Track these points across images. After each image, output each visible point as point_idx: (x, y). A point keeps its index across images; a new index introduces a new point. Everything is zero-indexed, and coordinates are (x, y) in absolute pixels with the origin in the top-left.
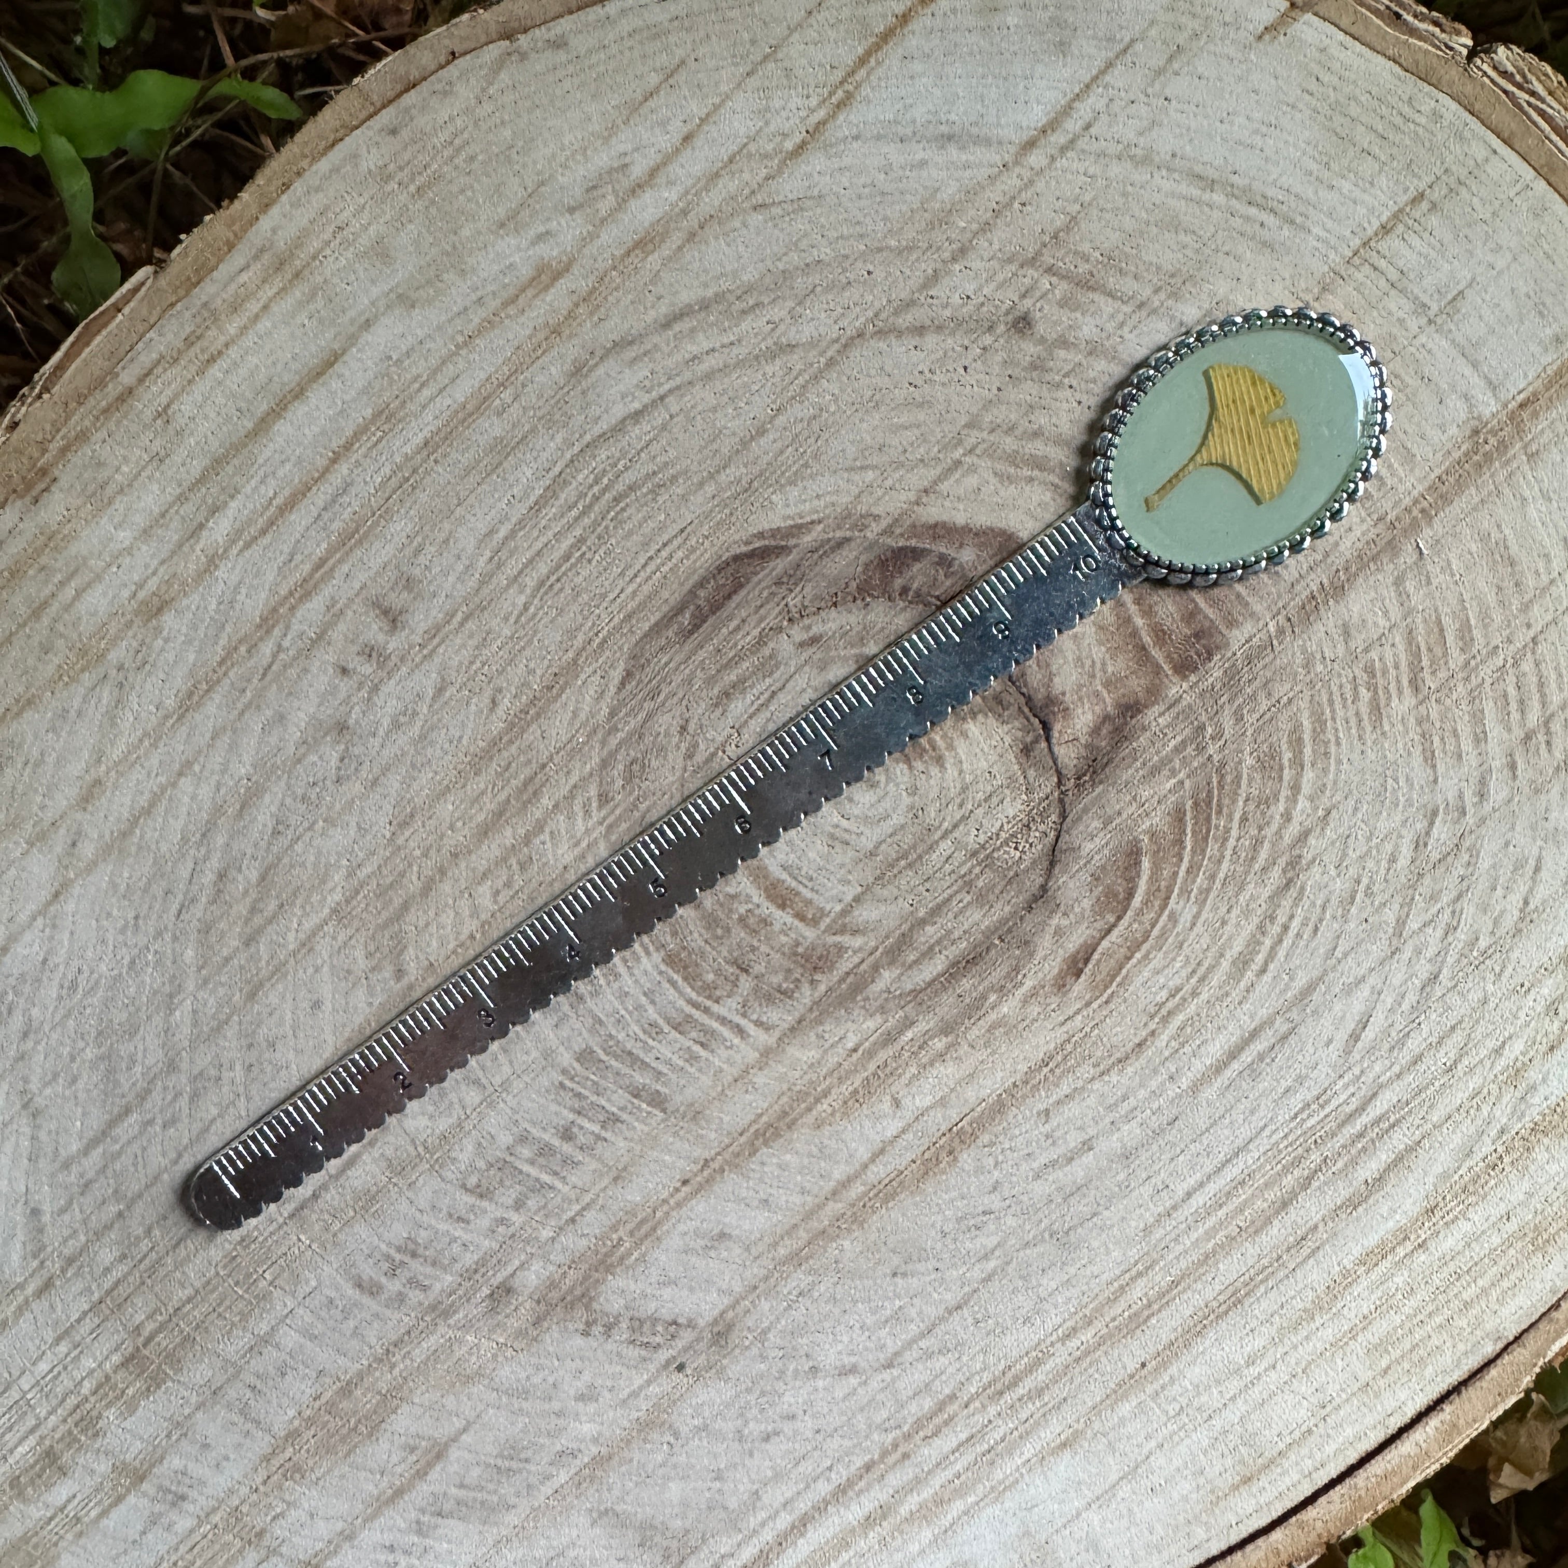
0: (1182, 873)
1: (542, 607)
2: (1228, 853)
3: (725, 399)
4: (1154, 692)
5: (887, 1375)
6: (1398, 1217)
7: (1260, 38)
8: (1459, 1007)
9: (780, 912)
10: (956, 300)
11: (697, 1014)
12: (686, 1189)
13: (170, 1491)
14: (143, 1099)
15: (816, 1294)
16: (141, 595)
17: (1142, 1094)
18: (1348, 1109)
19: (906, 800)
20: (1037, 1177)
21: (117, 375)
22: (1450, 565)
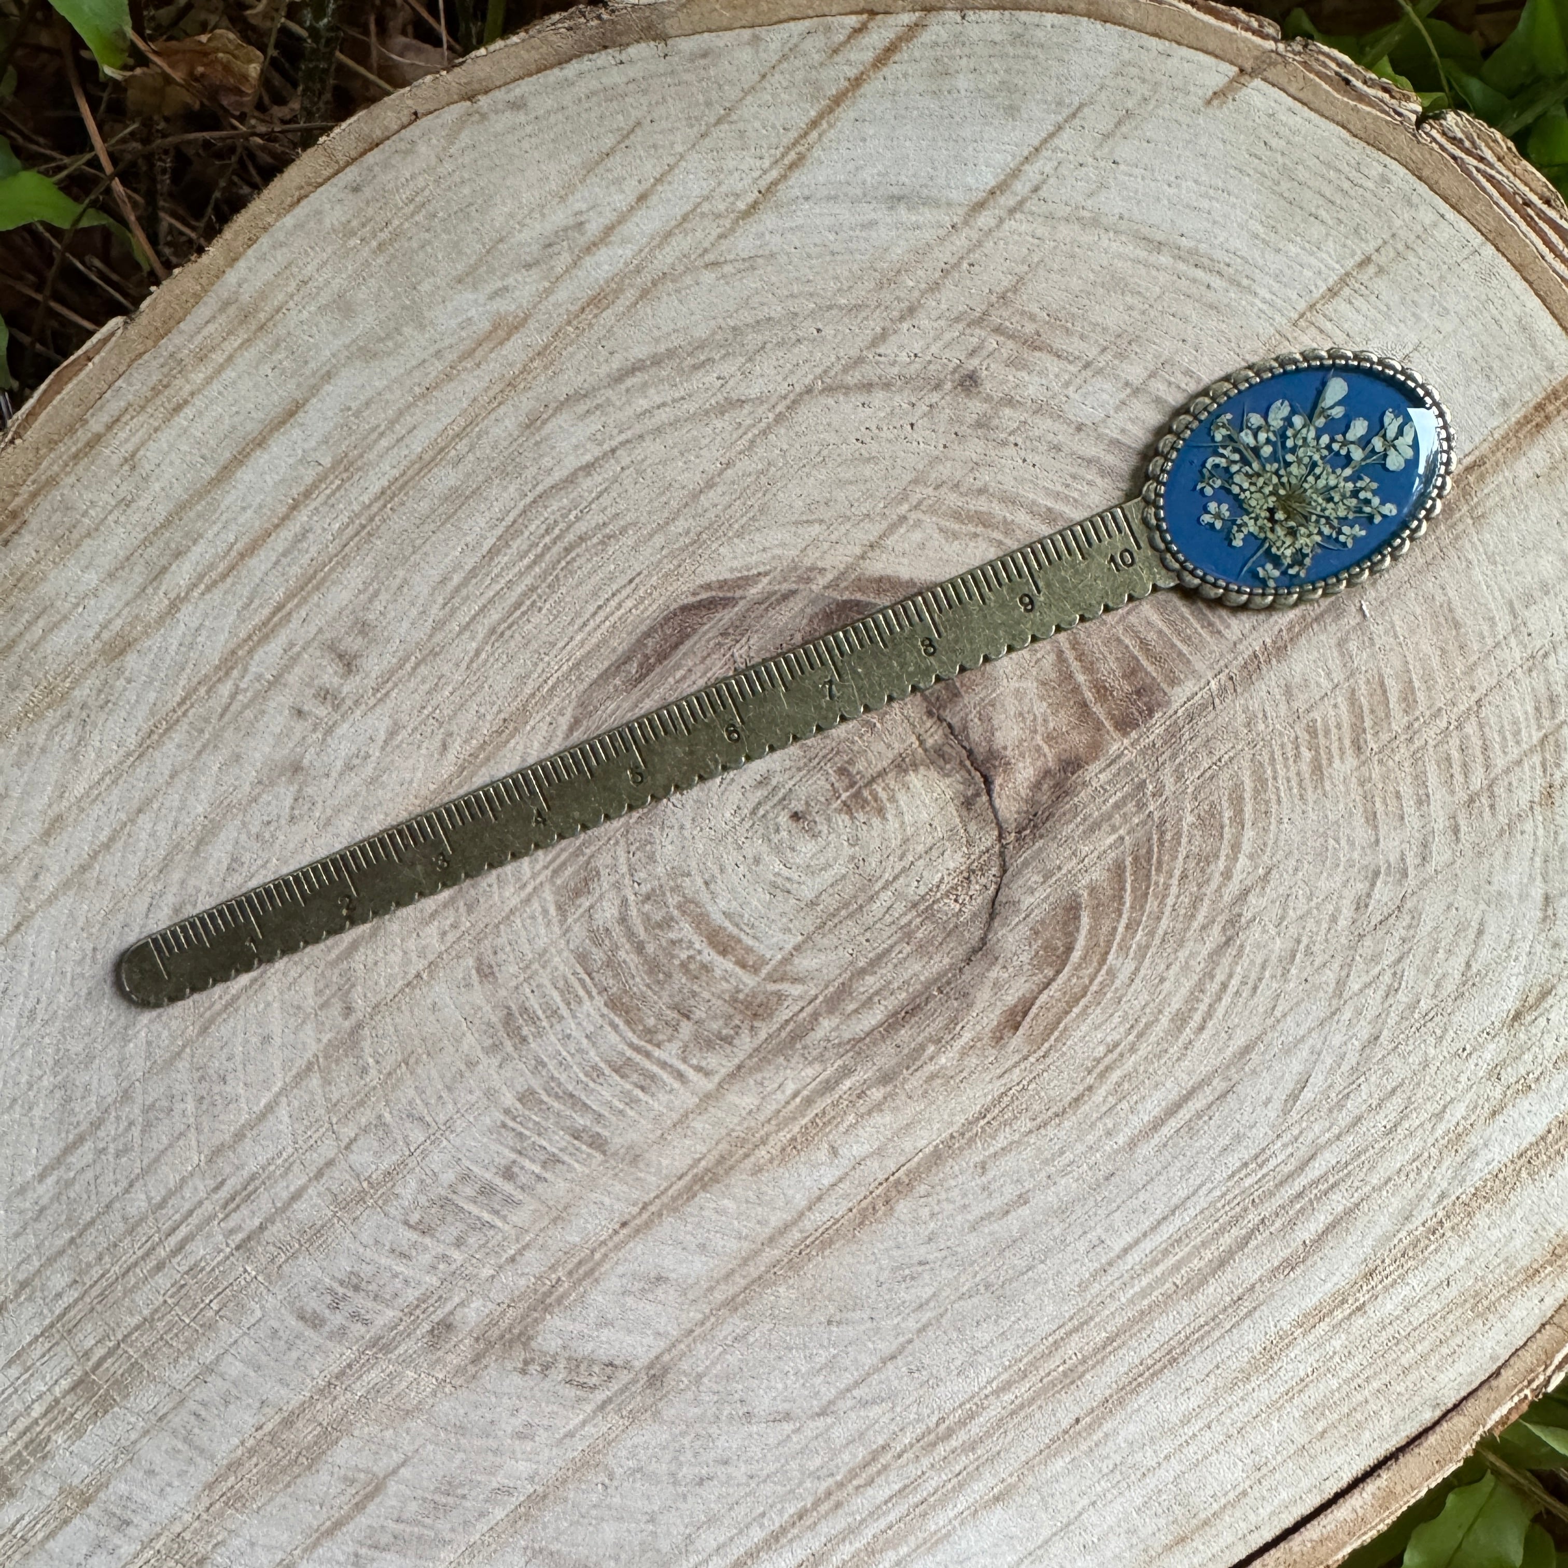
0: (1121, 929)
1: (493, 654)
2: (1167, 911)
3: (676, 451)
4: (1096, 748)
5: (821, 1423)
6: (1335, 1279)
7: (1209, 102)
8: (1400, 1070)
9: (720, 959)
10: (903, 358)
11: (638, 1058)
12: (625, 1231)
13: (114, 1514)
14: (98, 1128)
15: (751, 1340)
16: (105, 636)
17: (1080, 1148)
18: (1287, 1169)
19: (848, 851)
20: (973, 1229)
21: (87, 422)
22: (1393, 627)
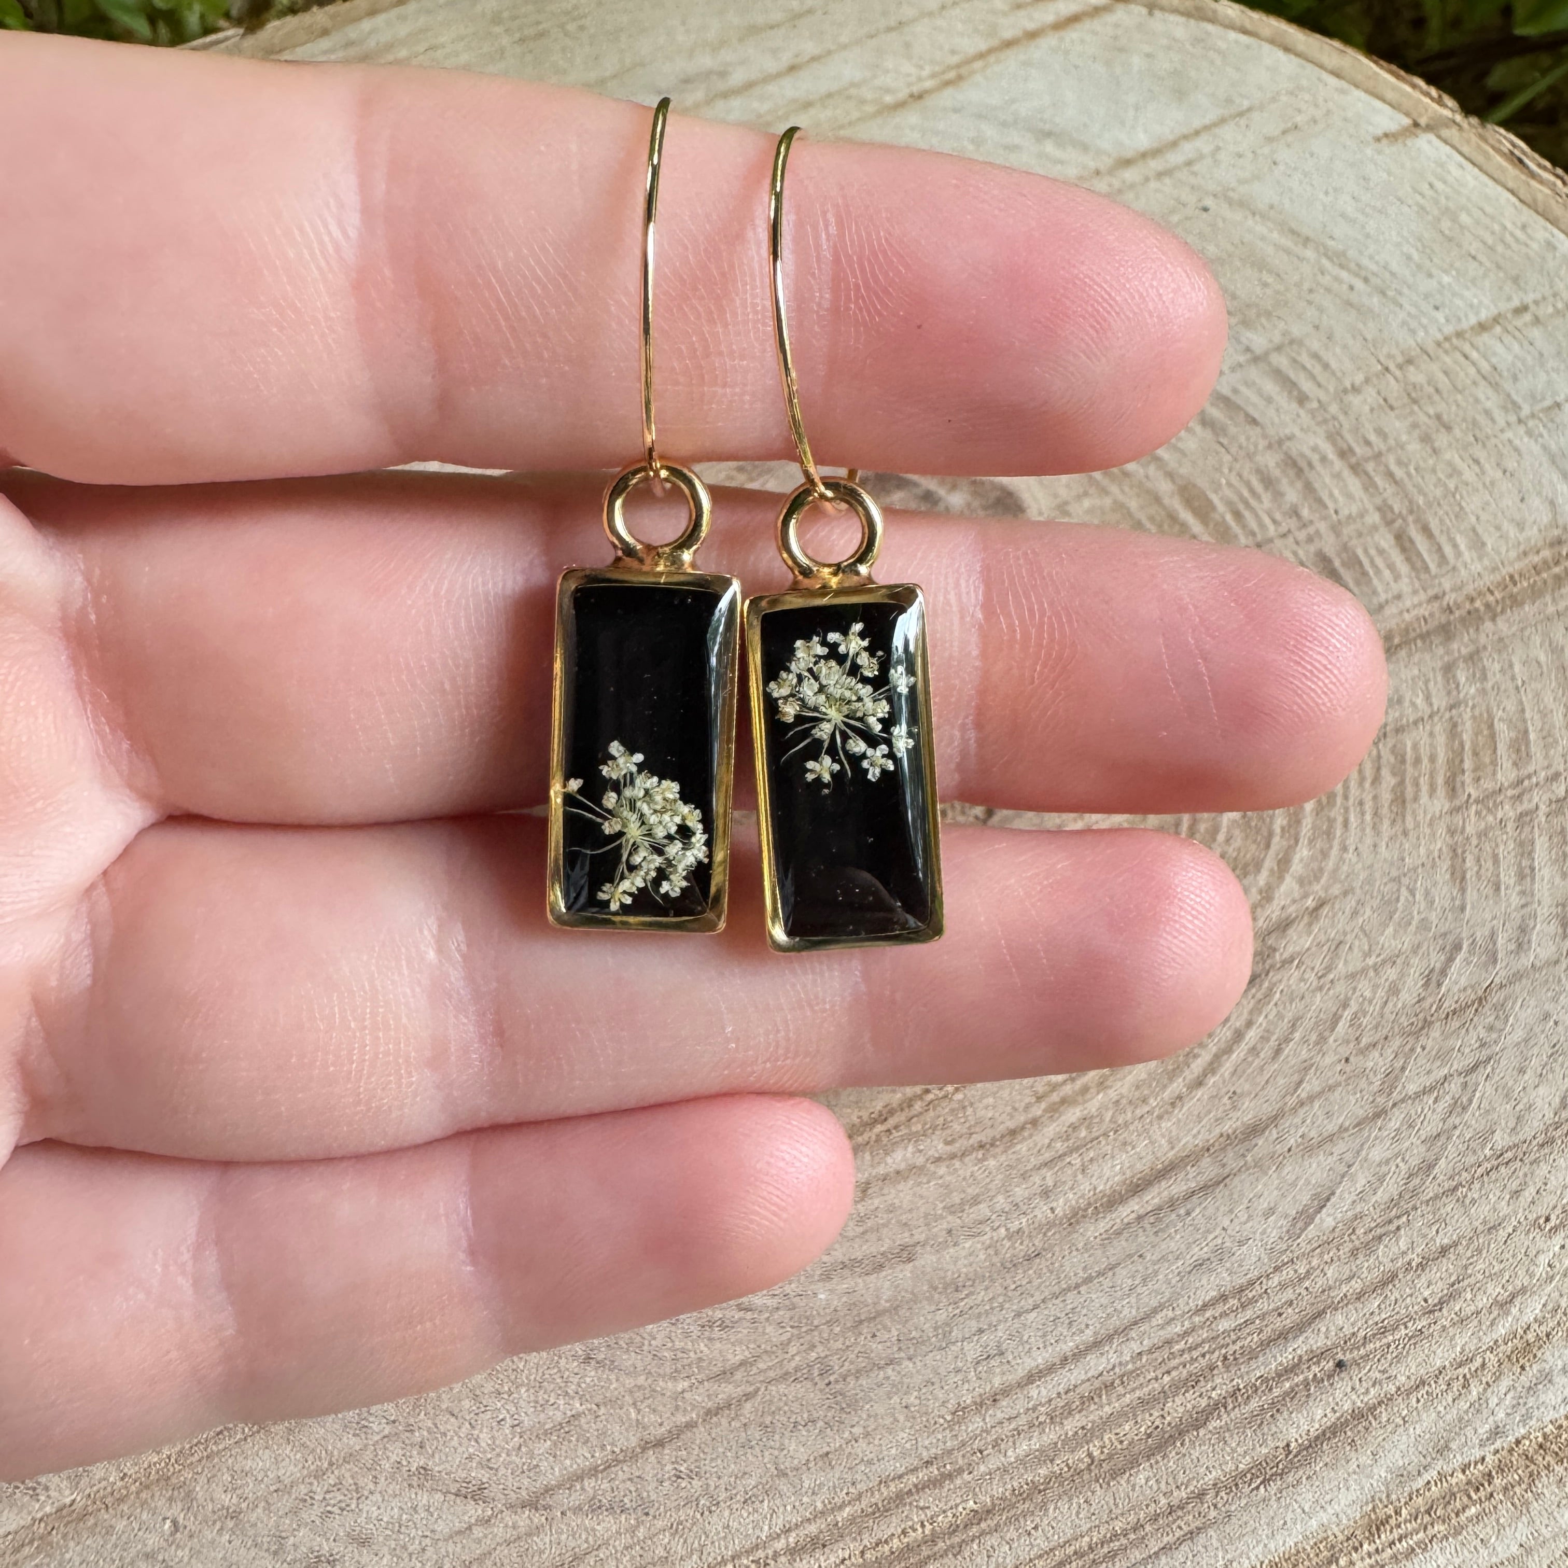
7: (1378, 139)
8: (1457, 1223)
17: (1002, 1203)
20: (827, 1277)
22: (1511, 666)
